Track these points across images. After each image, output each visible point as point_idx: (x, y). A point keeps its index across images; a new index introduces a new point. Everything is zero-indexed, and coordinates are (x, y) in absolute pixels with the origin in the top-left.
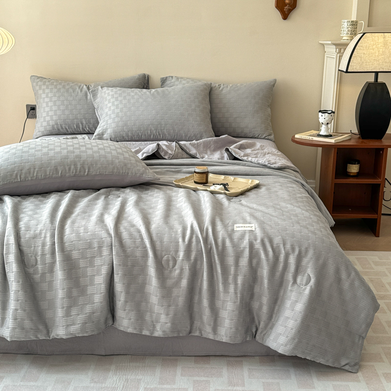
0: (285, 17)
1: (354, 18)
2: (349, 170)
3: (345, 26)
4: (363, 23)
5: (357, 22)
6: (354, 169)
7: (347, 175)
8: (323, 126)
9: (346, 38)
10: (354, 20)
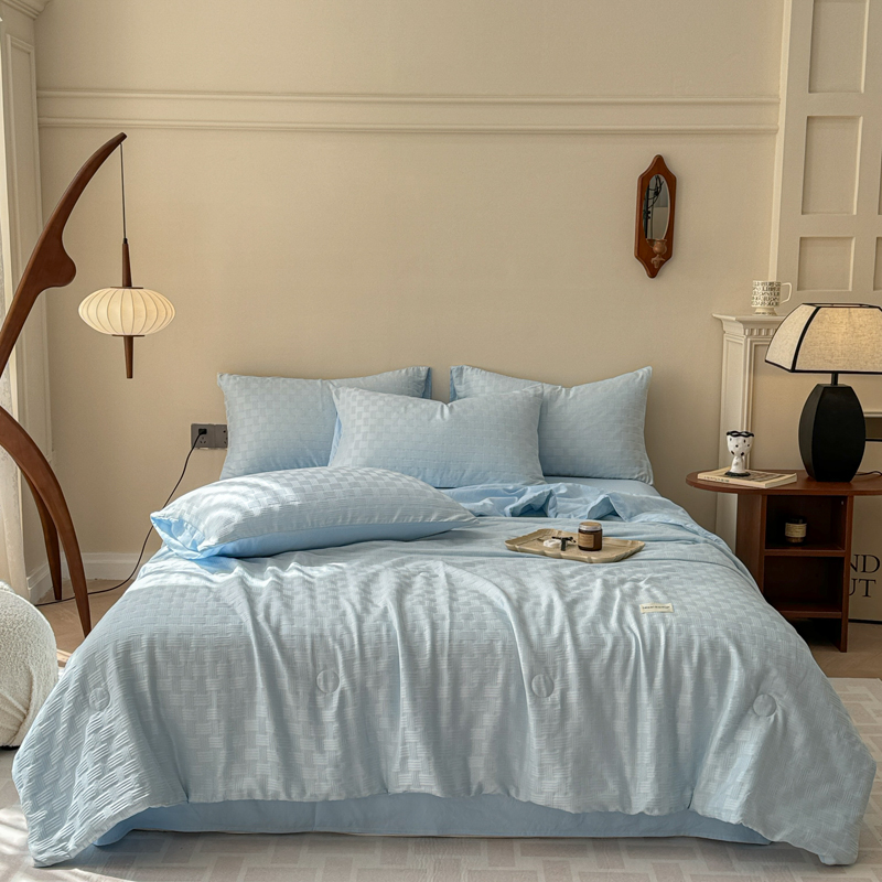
0: (653, 272)
1: (772, 278)
3: (759, 290)
4: (789, 285)
5: (779, 284)
9: (761, 311)
10: (774, 280)
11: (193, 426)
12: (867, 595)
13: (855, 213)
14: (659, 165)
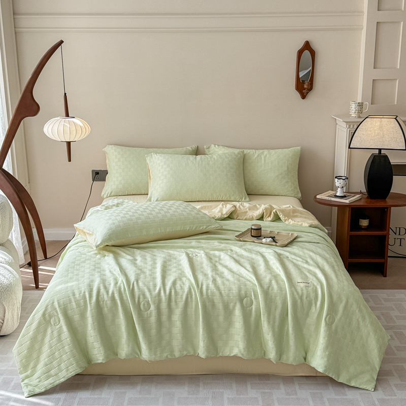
0: (304, 97)
1: (359, 100)
2: (361, 224)
3: (353, 108)
4: (367, 104)
5: (362, 103)
6: (364, 223)
7: (360, 228)
8: (339, 189)
9: (354, 116)
10: (360, 101)
11: (93, 171)
12: (400, 245)
13: (398, 67)
14: (307, 46)
